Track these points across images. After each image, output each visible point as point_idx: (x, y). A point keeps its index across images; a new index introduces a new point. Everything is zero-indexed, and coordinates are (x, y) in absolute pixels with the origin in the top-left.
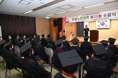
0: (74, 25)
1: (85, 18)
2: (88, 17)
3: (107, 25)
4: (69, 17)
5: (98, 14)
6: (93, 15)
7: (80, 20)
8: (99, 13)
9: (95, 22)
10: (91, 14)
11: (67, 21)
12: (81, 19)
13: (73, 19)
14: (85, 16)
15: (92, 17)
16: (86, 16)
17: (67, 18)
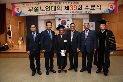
0: (23, 24)
1: (55, 8)
2: (60, 8)
3: (69, 25)
4: (21, 5)
5: (77, 5)
6: (69, 5)
7: (45, 12)
8: (78, 3)
10: (66, 3)
11: (16, 11)
12: (48, 9)
13: (30, 9)
14: (54, 5)
15: (67, 8)
16: (58, 5)
17: (16, 5)
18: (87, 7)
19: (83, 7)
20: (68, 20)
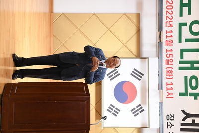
1: (192, 65)
2: (193, 88)
3: (116, 112)
9: (134, 49)
15: (191, 122)
20: (136, 112)
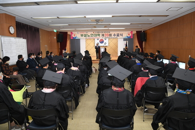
1: (96, 35)
3: (106, 43)
5: (109, 33)
7: (90, 37)
10: (103, 32)
13: (82, 35)
15: (103, 35)
16: (98, 33)
17: (73, 33)
18: (114, 35)
19: (112, 35)
20: (105, 39)
